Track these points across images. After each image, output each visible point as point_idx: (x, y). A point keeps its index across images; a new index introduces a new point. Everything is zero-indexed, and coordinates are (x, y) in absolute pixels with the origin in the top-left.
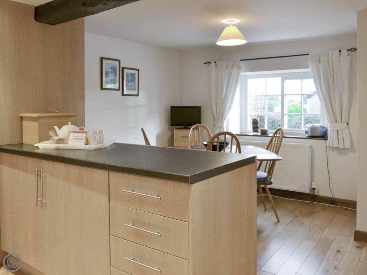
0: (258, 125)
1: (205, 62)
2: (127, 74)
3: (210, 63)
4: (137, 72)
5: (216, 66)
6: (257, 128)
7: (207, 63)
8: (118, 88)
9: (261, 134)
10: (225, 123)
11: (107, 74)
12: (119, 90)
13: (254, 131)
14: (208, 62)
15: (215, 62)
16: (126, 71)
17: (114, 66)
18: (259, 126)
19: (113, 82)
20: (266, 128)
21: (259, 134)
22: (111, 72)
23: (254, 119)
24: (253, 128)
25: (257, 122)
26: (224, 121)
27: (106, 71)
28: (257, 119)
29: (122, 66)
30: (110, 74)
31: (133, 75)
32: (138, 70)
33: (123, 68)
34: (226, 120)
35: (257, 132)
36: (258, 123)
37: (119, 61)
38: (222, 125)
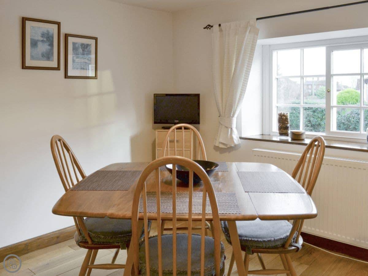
0: (287, 124)
1: (205, 26)
2: (74, 44)
3: (212, 27)
4: (93, 42)
5: (221, 31)
6: (287, 128)
7: (208, 27)
8: (57, 66)
9: (293, 139)
10: (234, 120)
11: (34, 44)
12: (59, 70)
13: (281, 134)
14: (209, 25)
15: (220, 25)
16: (71, 40)
17: (48, 31)
18: (289, 125)
19: (48, 56)
20: (301, 130)
21: (289, 139)
22: (42, 41)
23: (281, 114)
24: (280, 128)
25: (287, 119)
26: (233, 117)
27: (31, 39)
28: (286, 114)
29: (64, 31)
30: (40, 44)
31: (85, 47)
32: (96, 39)
33: (67, 36)
34: (236, 116)
35: (286, 134)
36: (287, 121)
37: (59, 24)
38: (230, 123)
